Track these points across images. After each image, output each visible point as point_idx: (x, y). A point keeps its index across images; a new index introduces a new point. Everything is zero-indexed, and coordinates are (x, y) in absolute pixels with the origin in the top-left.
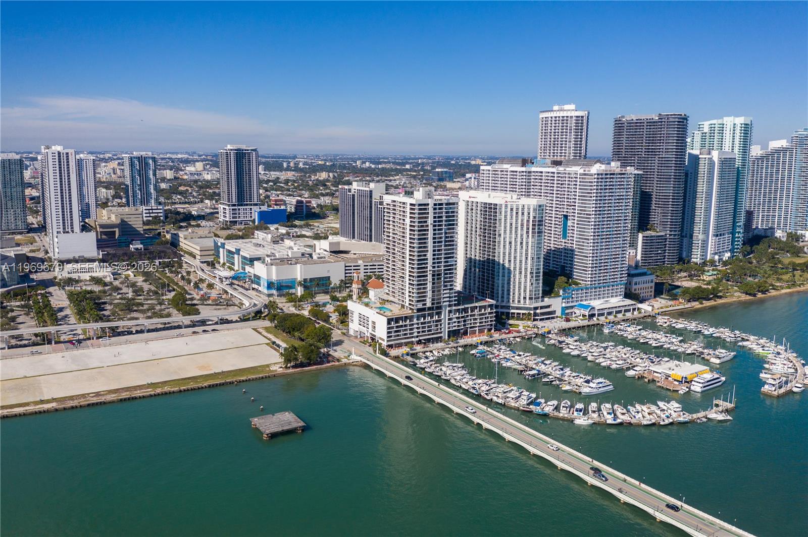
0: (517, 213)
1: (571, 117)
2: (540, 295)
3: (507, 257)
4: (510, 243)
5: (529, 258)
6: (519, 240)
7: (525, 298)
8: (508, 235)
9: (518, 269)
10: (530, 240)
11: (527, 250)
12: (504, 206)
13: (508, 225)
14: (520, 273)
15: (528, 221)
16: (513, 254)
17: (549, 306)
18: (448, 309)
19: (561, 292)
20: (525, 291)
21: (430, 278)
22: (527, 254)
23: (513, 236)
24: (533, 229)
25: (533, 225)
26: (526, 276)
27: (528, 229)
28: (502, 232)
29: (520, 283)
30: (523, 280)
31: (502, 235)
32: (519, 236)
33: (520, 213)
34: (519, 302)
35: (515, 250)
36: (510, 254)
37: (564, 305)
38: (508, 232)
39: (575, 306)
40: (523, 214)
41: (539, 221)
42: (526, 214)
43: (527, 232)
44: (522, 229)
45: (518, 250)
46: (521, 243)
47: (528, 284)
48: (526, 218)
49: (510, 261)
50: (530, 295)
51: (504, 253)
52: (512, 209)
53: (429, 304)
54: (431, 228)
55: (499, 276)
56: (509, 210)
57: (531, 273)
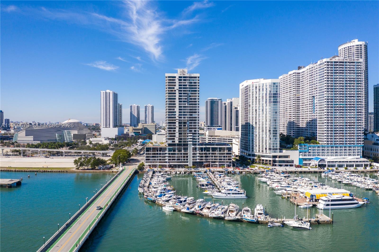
0: (259, 90)
1: (353, 46)
2: (278, 147)
3: (254, 121)
4: (256, 110)
5: (268, 120)
6: (261, 108)
7: (266, 149)
8: (254, 105)
9: (261, 128)
10: (268, 107)
11: (266, 114)
12: (251, 86)
13: (254, 98)
14: (263, 131)
15: (266, 94)
16: (257, 118)
17: (287, 157)
18: (192, 146)
19: (299, 147)
20: (266, 143)
21: (177, 124)
22: (266, 117)
23: (258, 105)
24: (270, 100)
25: (270, 97)
26: (266, 133)
27: (266, 99)
28: (251, 103)
29: (263, 138)
30: (264, 136)
31: (251, 105)
32: (261, 105)
33: (261, 90)
34: (263, 151)
35: (259, 114)
36: (256, 117)
37: (301, 157)
38: (254, 103)
39: (312, 159)
40: (263, 89)
41: (274, 94)
42: (265, 89)
43: (266, 102)
44: (263, 101)
45: (261, 115)
46: (263, 110)
47: (268, 138)
48: (265, 92)
49: (256, 123)
50: (270, 146)
51: (253, 117)
52: (256, 87)
53: (177, 142)
54: (177, 92)
55: (250, 133)
56: (254, 88)
57: (270, 131)
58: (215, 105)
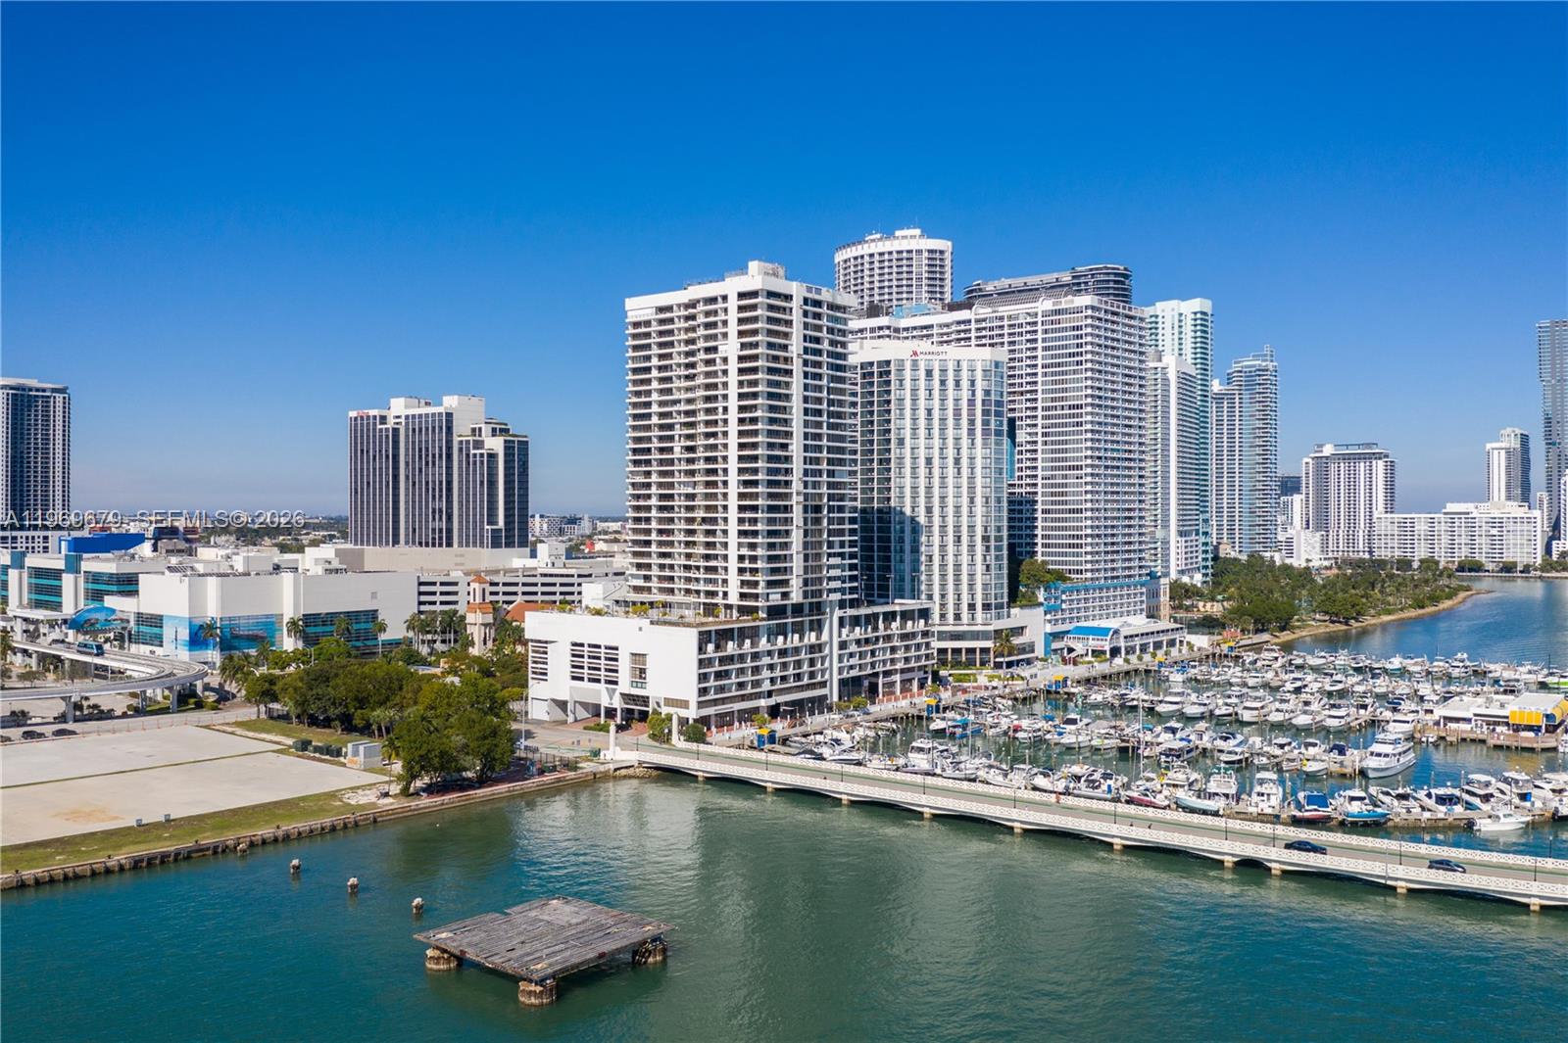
0: (943, 382)
1: (919, 252)
2: (1006, 600)
3: (922, 500)
4: (929, 461)
5: (979, 500)
6: (951, 453)
7: (972, 607)
8: (922, 442)
9: (950, 529)
10: (979, 452)
11: (972, 478)
12: (908, 365)
13: (922, 414)
14: (958, 539)
15: (971, 402)
16: (936, 491)
17: (1021, 631)
18: (838, 613)
19: (1041, 596)
20: (971, 586)
22: (972, 488)
23: (936, 442)
24: (986, 423)
25: (986, 413)
26: (972, 547)
27: (972, 422)
28: (907, 433)
29: (957, 566)
30: (965, 559)
31: (908, 442)
32: (950, 442)
33: (951, 383)
34: (957, 617)
35: (943, 478)
36: (929, 488)
37: (1049, 628)
38: (922, 432)
39: (1068, 632)
40: (957, 383)
42: (965, 384)
43: (971, 432)
44: (957, 426)
45: (950, 481)
46: (957, 461)
47: (979, 568)
48: (965, 394)
49: (929, 510)
50: (986, 596)
51: (914, 488)
52: (929, 373)
53: (796, 597)
55: (902, 551)
56: (922, 374)
57: (986, 539)
58: (35, 417)
